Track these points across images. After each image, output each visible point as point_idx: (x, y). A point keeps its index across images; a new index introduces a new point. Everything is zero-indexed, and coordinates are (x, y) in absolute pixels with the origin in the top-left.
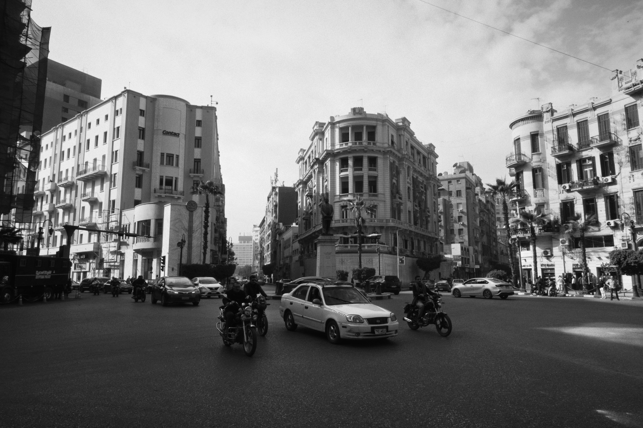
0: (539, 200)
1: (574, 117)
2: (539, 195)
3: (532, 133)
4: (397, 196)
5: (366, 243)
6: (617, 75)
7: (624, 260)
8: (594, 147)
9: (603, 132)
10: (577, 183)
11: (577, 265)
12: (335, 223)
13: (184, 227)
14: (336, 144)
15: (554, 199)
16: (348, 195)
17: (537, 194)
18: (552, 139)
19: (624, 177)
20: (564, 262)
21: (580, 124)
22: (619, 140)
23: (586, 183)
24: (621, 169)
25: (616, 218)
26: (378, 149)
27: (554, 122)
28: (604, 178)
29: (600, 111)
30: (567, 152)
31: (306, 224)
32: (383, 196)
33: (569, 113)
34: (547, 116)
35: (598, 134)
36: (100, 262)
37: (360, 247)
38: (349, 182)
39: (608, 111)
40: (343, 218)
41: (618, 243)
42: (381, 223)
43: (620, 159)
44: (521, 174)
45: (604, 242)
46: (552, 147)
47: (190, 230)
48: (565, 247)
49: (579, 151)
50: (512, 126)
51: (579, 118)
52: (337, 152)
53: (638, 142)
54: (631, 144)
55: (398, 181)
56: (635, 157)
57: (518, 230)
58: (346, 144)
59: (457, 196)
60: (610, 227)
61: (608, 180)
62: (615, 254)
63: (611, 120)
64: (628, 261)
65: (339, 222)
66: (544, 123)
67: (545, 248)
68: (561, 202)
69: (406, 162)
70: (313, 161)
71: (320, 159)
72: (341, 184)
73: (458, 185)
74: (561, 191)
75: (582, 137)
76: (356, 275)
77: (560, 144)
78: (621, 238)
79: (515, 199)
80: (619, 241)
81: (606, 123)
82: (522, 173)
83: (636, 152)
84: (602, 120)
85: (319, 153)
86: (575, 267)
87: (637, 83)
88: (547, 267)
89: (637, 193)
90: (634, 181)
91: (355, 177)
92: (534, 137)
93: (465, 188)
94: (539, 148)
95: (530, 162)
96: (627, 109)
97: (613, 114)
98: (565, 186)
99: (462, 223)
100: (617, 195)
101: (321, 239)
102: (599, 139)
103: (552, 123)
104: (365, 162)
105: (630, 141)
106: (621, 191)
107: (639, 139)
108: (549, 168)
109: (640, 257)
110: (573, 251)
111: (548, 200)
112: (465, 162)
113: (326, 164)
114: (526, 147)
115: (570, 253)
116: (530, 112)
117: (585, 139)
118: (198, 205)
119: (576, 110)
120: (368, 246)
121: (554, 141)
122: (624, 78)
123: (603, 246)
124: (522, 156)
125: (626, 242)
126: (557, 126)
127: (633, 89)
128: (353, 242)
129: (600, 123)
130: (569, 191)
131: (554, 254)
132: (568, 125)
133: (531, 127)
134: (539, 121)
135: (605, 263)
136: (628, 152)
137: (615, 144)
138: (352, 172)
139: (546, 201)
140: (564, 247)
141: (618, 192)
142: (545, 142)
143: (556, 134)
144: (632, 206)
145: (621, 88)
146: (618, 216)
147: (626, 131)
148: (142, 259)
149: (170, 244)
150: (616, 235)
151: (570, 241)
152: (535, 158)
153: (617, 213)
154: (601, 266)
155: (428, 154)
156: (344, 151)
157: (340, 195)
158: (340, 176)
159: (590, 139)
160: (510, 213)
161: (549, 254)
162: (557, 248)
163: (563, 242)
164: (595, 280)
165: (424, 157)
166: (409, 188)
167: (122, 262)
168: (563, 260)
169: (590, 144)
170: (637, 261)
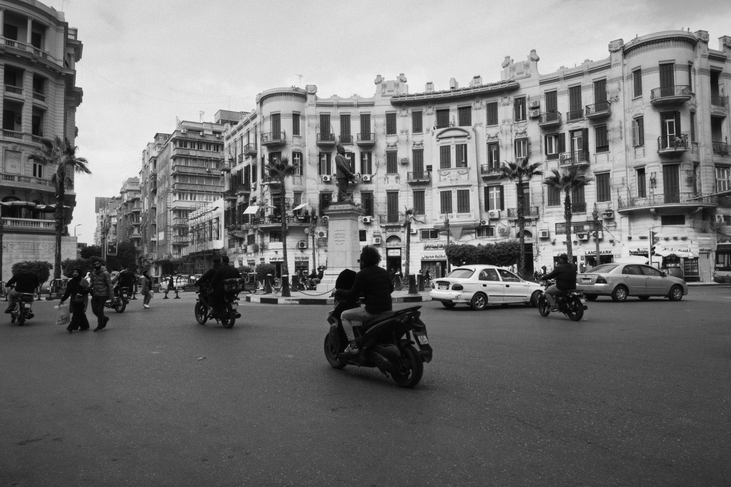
0: (298, 188)
1: (337, 108)
2: (297, 183)
3: (294, 113)
6: (381, 81)
8: (355, 144)
9: (364, 131)
15: (312, 189)
17: (296, 181)
18: (316, 126)
19: (380, 178)
21: (343, 117)
22: (377, 143)
24: (377, 170)
25: (371, 215)
26: (53, 66)
27: (318, 108)
28: (363, 176)
29: (363, 110)
30: (330, 142)
33: (334, 103)
34: (310, 99)
35: (360, 132)
39: (370, 112)
43: (377, 160)
46: (315, 134)
51: (343, 110)
53: (395, 149)
54: (388, 148)
56: (391, 162)
61: (367, 178)
63: (372, 122)
66: (307, 104)
67: (302, 240)
68: (320, 193)
74: (320, 182)
75: (344, 131)
77: (321, 132)
78: (373, 234)
80: (372, 236)
81: (368, 124)
83: (391, 157)
84: (364, 119)
87: (403, 95)
88: (302, 260)
89: (389, 194)
90: (388, 183)
92: (296, 117)
94: (299, 130)
95: (290, 144)
96: (388, 115)
97: (374, 116)
98: (325, 177)
100: (372, 193)
103: (316, 108)
104: (28, 82)
105: (388, 146)
106: (376, 190)
107: (396, 146)
108: (310, 155)
111: (306, 189)
114: (287, 127)
116: (293, 88)
117: (346, 134)
119: (340, 101)
121: (317, 128)
125: (379, 238)
126: (320, 113)
127: (399, 99)
129: (362, 121)
130: (329, 183)
132: (331, 115)
133: (294, 105)
134: (303, 101)
136: (385, 156)
139: (303, 190)
141: (373, 190)
142: (307, 126)
143: (320, 121)
144: (385, 205)
145: (384, 94)
146: (372, 213)
147: (385, 135)
150: (369, 230)
152: (296, 141)
153: (372, 210)
159: (352, 135)
161: (305, 247)
169: (351, 140)
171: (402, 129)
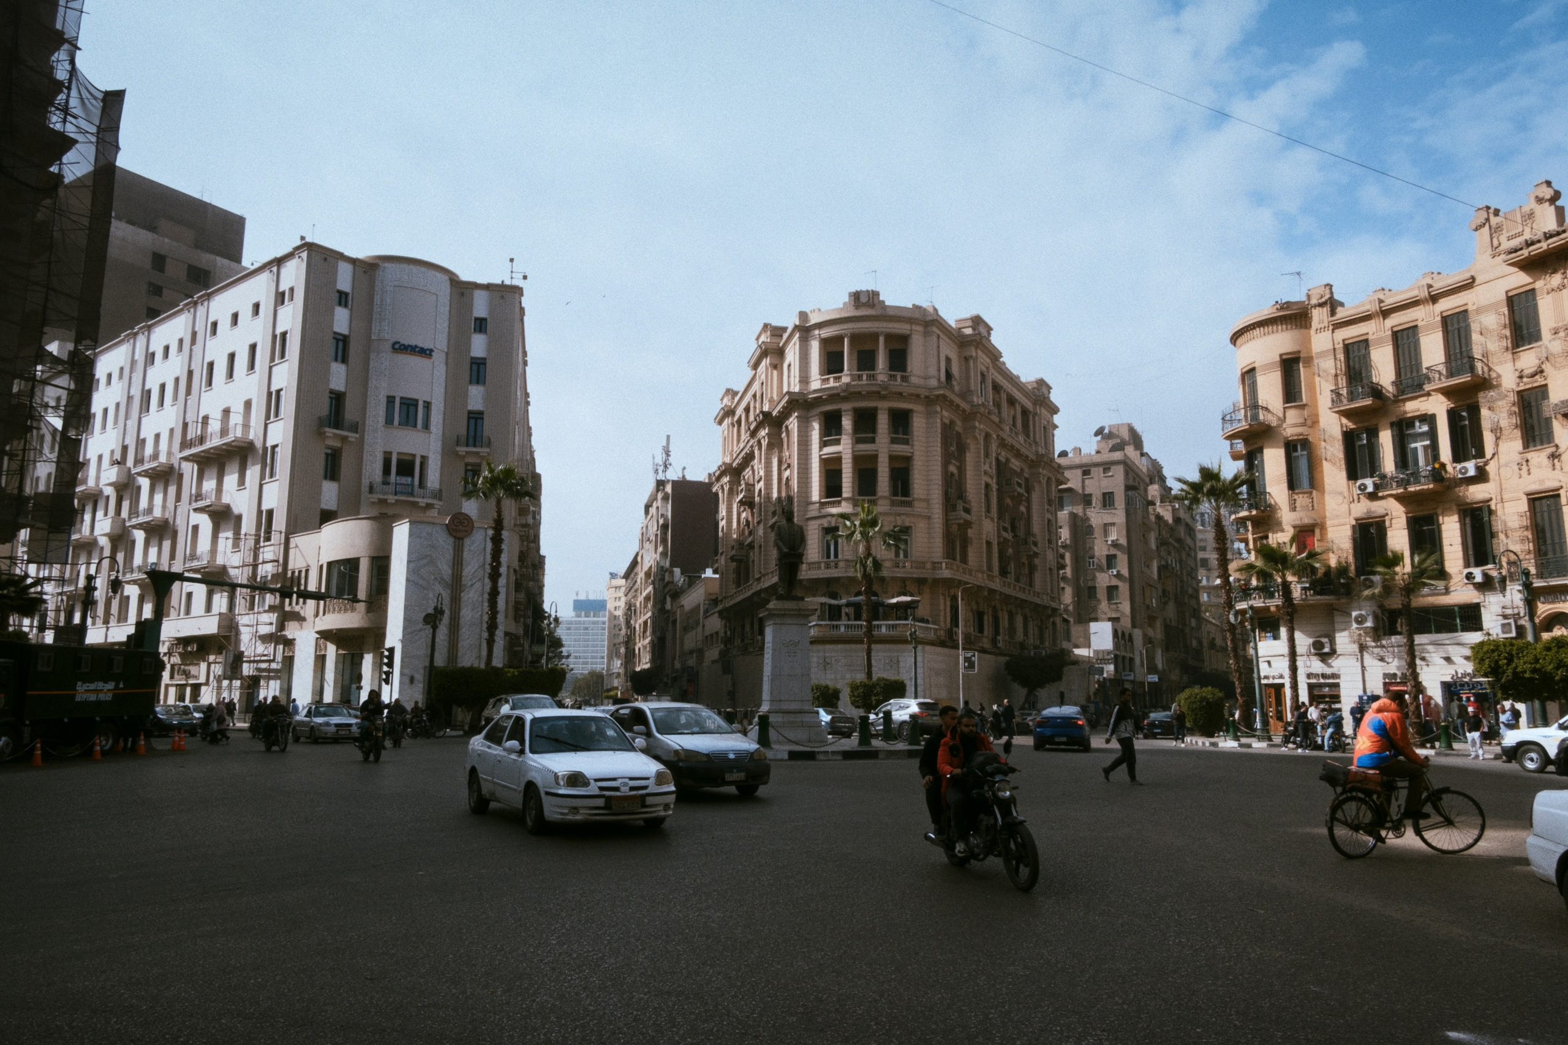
0: (1303, 517)
1: (1384, 319)
2: (1302, 507)
3: (1284, 357)
4: (960, 505)
5: (884, 619)
6: (1488, 220)
7: (1508, 664)
8: (1435, 390)
9: (1456, 354)
10: (1392, 478)
11: (1395, 675)
12: (810, 569)
13: (442, 579)
14: (813, 378)
15: (1338, 516)
16: (839, 502)
17: (1298, 504)
18: (1333, 372)
19: (1506, 465)
20: (1363, 668)
21: (1399, 335)
22: (1494, 375)
23: (1416, 477)
24: (1497, 445)
25: (1487, 564)
26: (912, 391)
27: (1336, 331)
28: (1459, 466)
29: (1447, 305)
30: (1368, 402)
31: (738, 572)
32: (924, 505)
33: (1374, 310)
34: (1319, 316)
35: (1443, 360)
36: (233, 661)
37: (870, 628)
38: (844, 471)
39: (1466, 304)
40: (828, 556)
41: (1492, 623)
42: (920, 571)
43: (1496, 420)
44: (1259, 455)
45: (1458, 621)
46: (1332, 391)
47: (456, 585)
48: (1365, 633)
49: (1398, 400)
50: (1237, 338)
51: (1397, 320)
52: (815, 398)
53: (1539, 381)
54: (1521, 384)
55: (961, 470)
56: (1531, 416)
57: (1250, 589)
58: (835, 378)
59: (1105, 506)
60: (1474, 584)
61: (1467, 471)
62: (1485, 649)
63: (1475, 327)
64: (1516, 668)
65: (819, 568)
66: (1312, 331)
67: (1319, 634)
68: (1354, 523)
69: (980, 423)
70: (756, 420)
71: (774, 413)
72: (823, 475)
73: (1107, 479)
74: (1356, 497)
75: (1405, 367)
76: (858, 696)
77: (1350, 383)
78: (1500, 611)
79: (1244, 514)
80: (1495, 618)
81: (1463, 335)
82: (1262, 452)
83: (1533, 404)
84: (1452, 325)
85: (771, 401)
86: (1389, 681)
87: (1535, 238)
88: (1322, 681)
89: (1537, 503)
90: (1529, 474)
91: (857, 459)
92: (1290, 366)
93: (1123, 488)
94: (1301, 392)
95: (1279, 426)
96: (1511, 301)
97: (1478, 311)
98: (1363, 484)
99: (1115, 573)
100: (1489, 506)
101: (776, 609)
102: (1444, 372)
103: (1333, 332)
104: (883, 422)
105: (1521, 377)
106: (1499, 498)
107: (1542, 372)
108: (1325, 441)
109: (1545, 659)
110: (1384, 642)
111: (1324, 517)
112: (1123, 424)
113: (787, 427)
114: (1270, 390)
115: (1377, 647)
116: (1278, 306)
117: (1412, 372)
118: (476, 525)
119: (1390, 301)
120: (888, 627)
121: (1336, 375)
122: (1504, 227)
123: (1456, 631)
124: (1260, 411)
125: (1512, 621)
126: (1343, 340)
127: (1525, 253)
128: (852, 616)
129: (1447, 333)
130: (1373, 497)
131: (1339, 648)
132: (1370, 337)
133: (1281, 342)
134: (1301, 327)
135: (1460, 671)
136: (1514, 404)
137: (1484, 384)
138: (850, 446)
139: (1319, 521)
140: (1362, 632)
141: (1491, 499)
142: (1317, 379)
143: (1342, 359)
144: (1526, 533)
145: (1497, 250)
146: (1491, 559)
147: (1510, 352)
148: (337, 655)
149: (405, 619)
150: (1487, 603)
151: (1376, 618)
152: (1293, 416)
153: (1489, 550)
154: (1452, 678)
155: (1035, 404)
156: (831, 396)
157: (820, 503)
158: (820, 456)
159: (1425, 371)
160: (1233, 549)
161: (1327, 650)
162: (1346, 633)
163: (1360, 620)
164: (1438, 713)
165: (1025, 412)
166: (987, 486)
167: (289, 661)
168: (1359, 664)
169: (1424, 384)
170: (1538, 666)
171: (1554, 325)
